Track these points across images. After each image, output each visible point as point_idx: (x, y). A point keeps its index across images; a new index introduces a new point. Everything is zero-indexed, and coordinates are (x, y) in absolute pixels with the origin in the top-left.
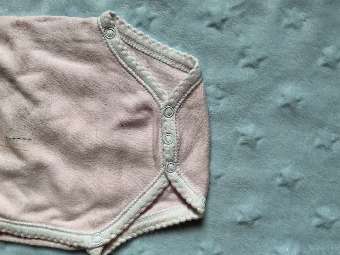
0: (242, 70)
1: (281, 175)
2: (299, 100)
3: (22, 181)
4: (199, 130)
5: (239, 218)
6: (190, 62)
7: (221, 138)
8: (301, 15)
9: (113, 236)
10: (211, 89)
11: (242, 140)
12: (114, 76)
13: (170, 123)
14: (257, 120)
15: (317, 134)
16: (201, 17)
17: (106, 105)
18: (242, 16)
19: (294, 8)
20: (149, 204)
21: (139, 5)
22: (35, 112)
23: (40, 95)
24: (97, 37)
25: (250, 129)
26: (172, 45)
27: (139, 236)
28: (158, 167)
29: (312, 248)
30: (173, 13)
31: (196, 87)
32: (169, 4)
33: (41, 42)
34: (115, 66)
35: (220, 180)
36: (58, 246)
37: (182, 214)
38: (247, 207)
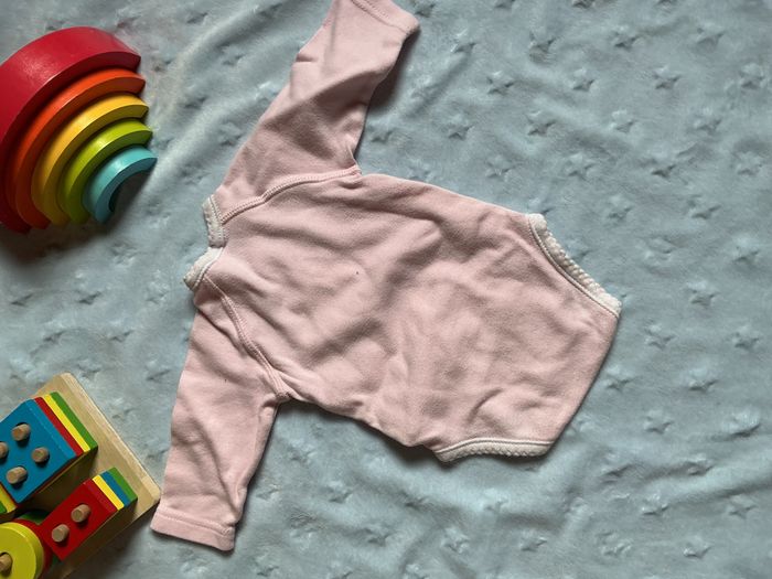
0: (692, 221)
1: (738, 335)
2: (756, 253)
5: (692, 383)
8: (757, 160)
11: (693, 297)
14: (709, 275)
16: (644, 165)
18: (691, 162)
19: (749, 153)
21: (573, 153)
25: (702, 285)
30: (613, 160)
32: (609, 151)
35: (669, 343)
38: (700, 371)
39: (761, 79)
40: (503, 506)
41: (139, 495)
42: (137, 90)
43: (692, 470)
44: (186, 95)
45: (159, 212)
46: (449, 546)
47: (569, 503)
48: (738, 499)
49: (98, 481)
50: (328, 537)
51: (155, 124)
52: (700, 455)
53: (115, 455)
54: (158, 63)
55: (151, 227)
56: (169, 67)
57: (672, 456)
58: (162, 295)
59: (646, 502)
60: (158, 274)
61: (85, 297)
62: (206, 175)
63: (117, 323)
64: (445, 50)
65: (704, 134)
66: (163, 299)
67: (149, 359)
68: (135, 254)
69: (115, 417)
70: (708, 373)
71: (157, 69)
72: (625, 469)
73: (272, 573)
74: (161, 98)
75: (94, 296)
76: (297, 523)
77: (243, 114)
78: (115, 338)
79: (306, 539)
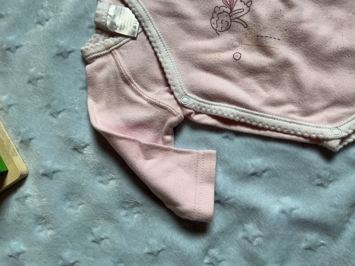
3: (264, 77)
9: (351, 131)
17: (353, 13)
36: (294, 137)
40: (294, 212)
41: (10, 168)
46: (246, 238)
47: (349, 215)
50: (150, 220)
58: (47, 20)
60: (46, 4)
63: (11, 38)
66: (47, 23)
67: (31, 67)
73: (103, 242)
76: (127, 206)
78: (9, 49)
79: (133, 219)
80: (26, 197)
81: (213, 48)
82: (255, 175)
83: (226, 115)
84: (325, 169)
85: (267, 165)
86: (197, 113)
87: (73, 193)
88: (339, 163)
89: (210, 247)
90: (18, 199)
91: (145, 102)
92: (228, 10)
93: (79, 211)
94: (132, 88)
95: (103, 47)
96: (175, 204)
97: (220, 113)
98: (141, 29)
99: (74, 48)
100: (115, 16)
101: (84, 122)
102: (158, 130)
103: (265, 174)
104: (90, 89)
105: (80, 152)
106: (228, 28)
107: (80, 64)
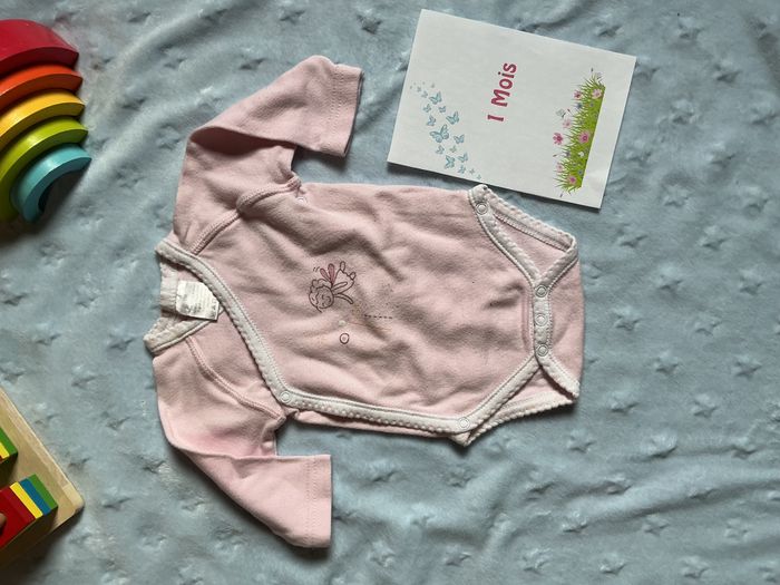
0: (620, 249)
1: (658, 360)
2: (678, 282)
3: (378, 362)
4: (574, 311)
5: (614, 405)
6: (566, 241)
7: (595, 320)
8: (684, 193)
9: (480, 421)
10: (587, 267)
11: (618, 322)
12: (483, 253)
13: (543, 303)
14: (635, 301)
15: (698, 318)
17: (473, 282)
18: (621, 191)
19: (677, 185)
20: (517, 388)
22: (399, 289)
23: (404, 270)
24: (468, 212)
25: (627, 311)
26: (544, 219)
27: (506, 423)
28: (528, 350)
29: (690, 438)
31: (572, 267)
33: (404, 215)
34: (486, 242)
35: (594, 364)
36: (419, 432)
37: (553, 399)
38: (622, 393)
39: (691, 115)
40: (429, 521)
41: (60, 502)
42: (74, 87)
43: (610, 489)
44: (125, 96)
45: (91, 214)
46: (375, 559)
47: (493, 518)
48: (653, 518)
49: (16, 488)
50: (254, 550)
51: (91, 123)
52: (620, 475)
53: (36, 462)
54: (96, 61)
55: (82, 228)
56: (108, 66)
57: (592, 475)
58: (92, 300)
59: (567, 520)
60: (88, 277)
61: (10, 298)
62: (142, 178)
63: (43, 326)
64: (390, 67)
65: (636, 165)
66: (93, 303)
67: (75, 364)
68: (64, 256)
69: (38, 422)
70: (630, 395)
71: (96, 67)
72: (547, 486)
74: (98, 96)
75: (19, 298)
76: (223, 536)
77: (182, 118)
78: (41, 342)
79: (232, 552)
80: (84, 538)
81: (315, 328)
82: (380, 480)
83: (336, 412)
84: (459, 466)
85: (393, 466)
86: (302, 410)
87: (149, 525)
88: (475, 457)
89: (334, 575)
90: (73, 542)
91: (235, 402)
92: (329, 284)
93: (159, 548)
94: (216, 384)
95: (173, 335)
96: (284, 530)
97: (329, 410)
98: (222, 309)
99: (133, 335)
100: (186, 296)
101: (155, 431)
102: (254, 436)
103: (392, 478)
104: (160, 389)
105: (154, 472)
106: (331, 304)
107: (144, 357)
